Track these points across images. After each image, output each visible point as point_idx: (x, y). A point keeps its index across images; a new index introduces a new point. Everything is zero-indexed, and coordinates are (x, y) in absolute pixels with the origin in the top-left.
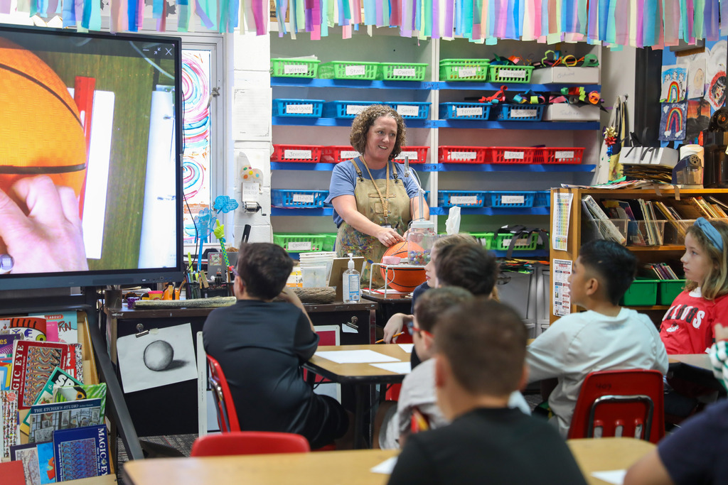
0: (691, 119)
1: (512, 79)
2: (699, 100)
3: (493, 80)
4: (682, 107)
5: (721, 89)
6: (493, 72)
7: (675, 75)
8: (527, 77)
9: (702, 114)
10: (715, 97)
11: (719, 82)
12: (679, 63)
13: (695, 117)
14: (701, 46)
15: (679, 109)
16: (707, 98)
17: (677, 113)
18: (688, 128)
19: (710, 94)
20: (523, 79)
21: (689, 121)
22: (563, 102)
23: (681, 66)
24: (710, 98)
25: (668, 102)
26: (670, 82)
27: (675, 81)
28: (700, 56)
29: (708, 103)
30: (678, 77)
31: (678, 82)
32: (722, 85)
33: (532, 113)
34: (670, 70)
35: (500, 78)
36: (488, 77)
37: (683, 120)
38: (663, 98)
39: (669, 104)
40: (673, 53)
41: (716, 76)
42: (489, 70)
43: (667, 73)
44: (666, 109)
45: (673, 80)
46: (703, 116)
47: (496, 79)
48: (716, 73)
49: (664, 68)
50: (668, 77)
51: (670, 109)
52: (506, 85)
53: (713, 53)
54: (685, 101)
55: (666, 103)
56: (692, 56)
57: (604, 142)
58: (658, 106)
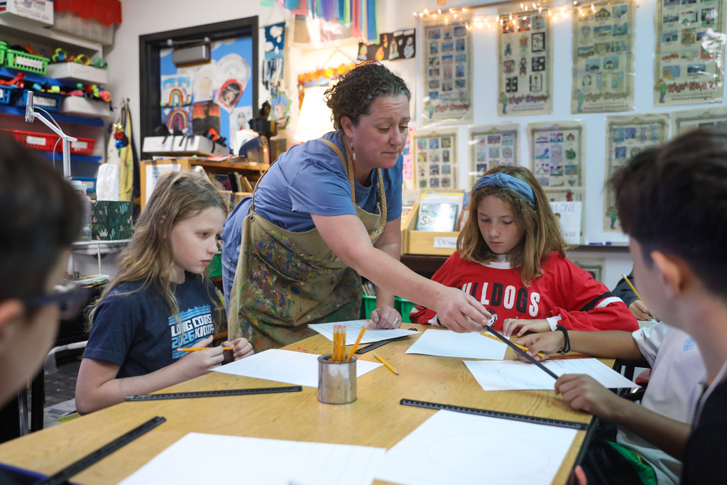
0: (198, 120)
1: (29, 67)
2: (207, 103)
3: (11, 65)
4: (187, 109)
5: (232, 93)
6: (10, 57)
7: (176, 83)
8: (43, 69)
9: (211, 114)
10: (225, 100)
11: (229, 88)
12: (181, 73)
13: (202, 116)
14: (207, 58)
15: (182, 111)
16: (216, 101)
17: (181, 115)
18: (195, 126)
19: (220, 97)
20: (40, 70)
21: (195, 121)
22: (80, 96)
23: (184, 76)
24: (219, 100)
25: (171, 105)
26: (170, 90)
27: (177, 87)
28: (205, 67)
29: (216, 105)
30: (180, 85)
31: (181, 89)
32: (233, 90)
33: (51, 103)
34: (170, 79)
35: (18, 65)
36: (6, 62)
37: (188, 120)
38: (164, 101)
39: (172, 107)
40: (173, 65)
41: (226, 83)
42: (6, 55)
43: (167, 82)
44: (167, 112)
45: (174, 88)
46: (212, 117)
47: (14, 65)
48: (226, 80)
49: (163, 78)
50: (168, 85)
51: (172, 112)
52: (24, 73)
53: (222, 64)
54: (190, 105)
55: (167, 106)
56: (196, 67)
57: (112, 136)
58: (158, 108)
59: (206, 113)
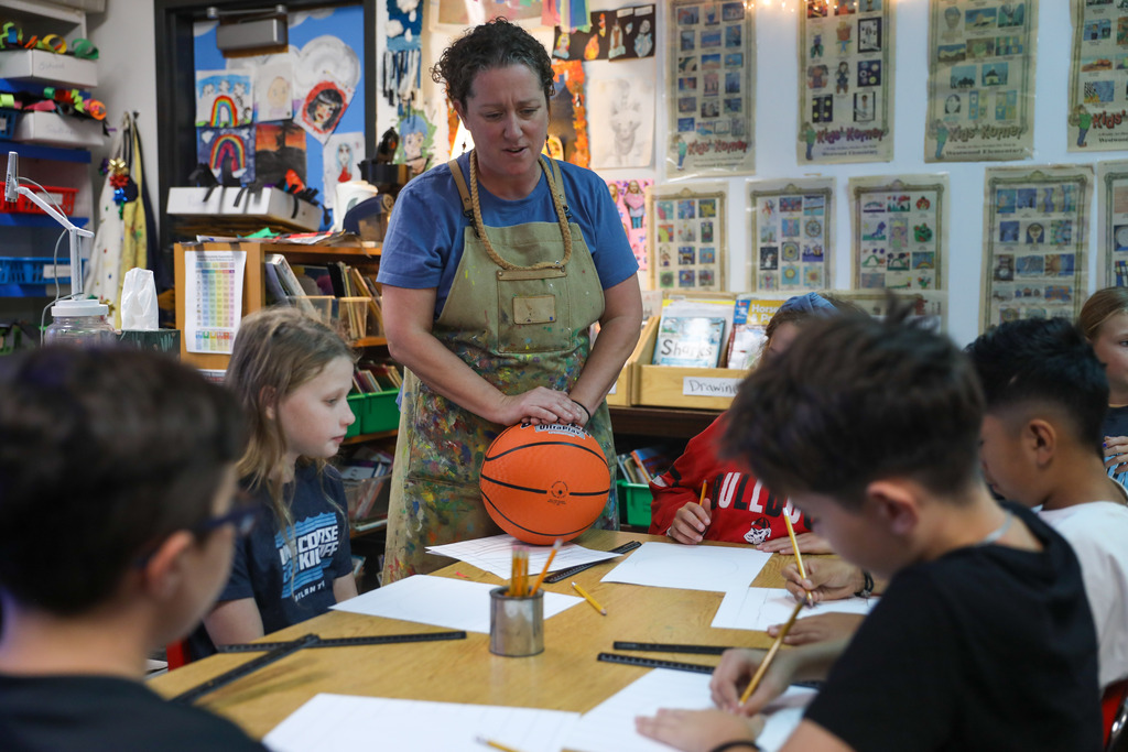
0: (265, 153)
2: (281, 124)
4: (244, 133)
5: (326, 107)
7: (224, 86)
9: (288, 144)
10: (315, 119)
11: (321, 97)
12: (233, 67)
13: (273, 148)
14: (281, 42)
15: (236, 137)
16: (299, 120)
17: (233, 143)
18: (259, 166)
19: (304, 115)
21: (259, 156)
22: (50, 111)
23: (238, 72)
24: (304, 120)
25: (214, 124)
26: (213, 97)
27: (226, 93)
28: (277, 59)
29: (299, 128)
30: (231, 89)
31: (232, 96)
32: (328, 101)
34: (213, 78)
37: (247, 154)
38: (202, 117)
39: (216, 129)
40: (218, 52)
41: (316, 88)
43: (206, 82)
44: (207, 137)
45: (220, 94)
46: (291, 149)
48: (316, 83)
49: (200, 75)
50: (209, 88)
51: (216, 138)
53: (307, 55)
54: (249, 126)
55: (207, 127)
56: (260, 58)
57: (108, 182)
58: (192, 130)
59: (280, 141)
